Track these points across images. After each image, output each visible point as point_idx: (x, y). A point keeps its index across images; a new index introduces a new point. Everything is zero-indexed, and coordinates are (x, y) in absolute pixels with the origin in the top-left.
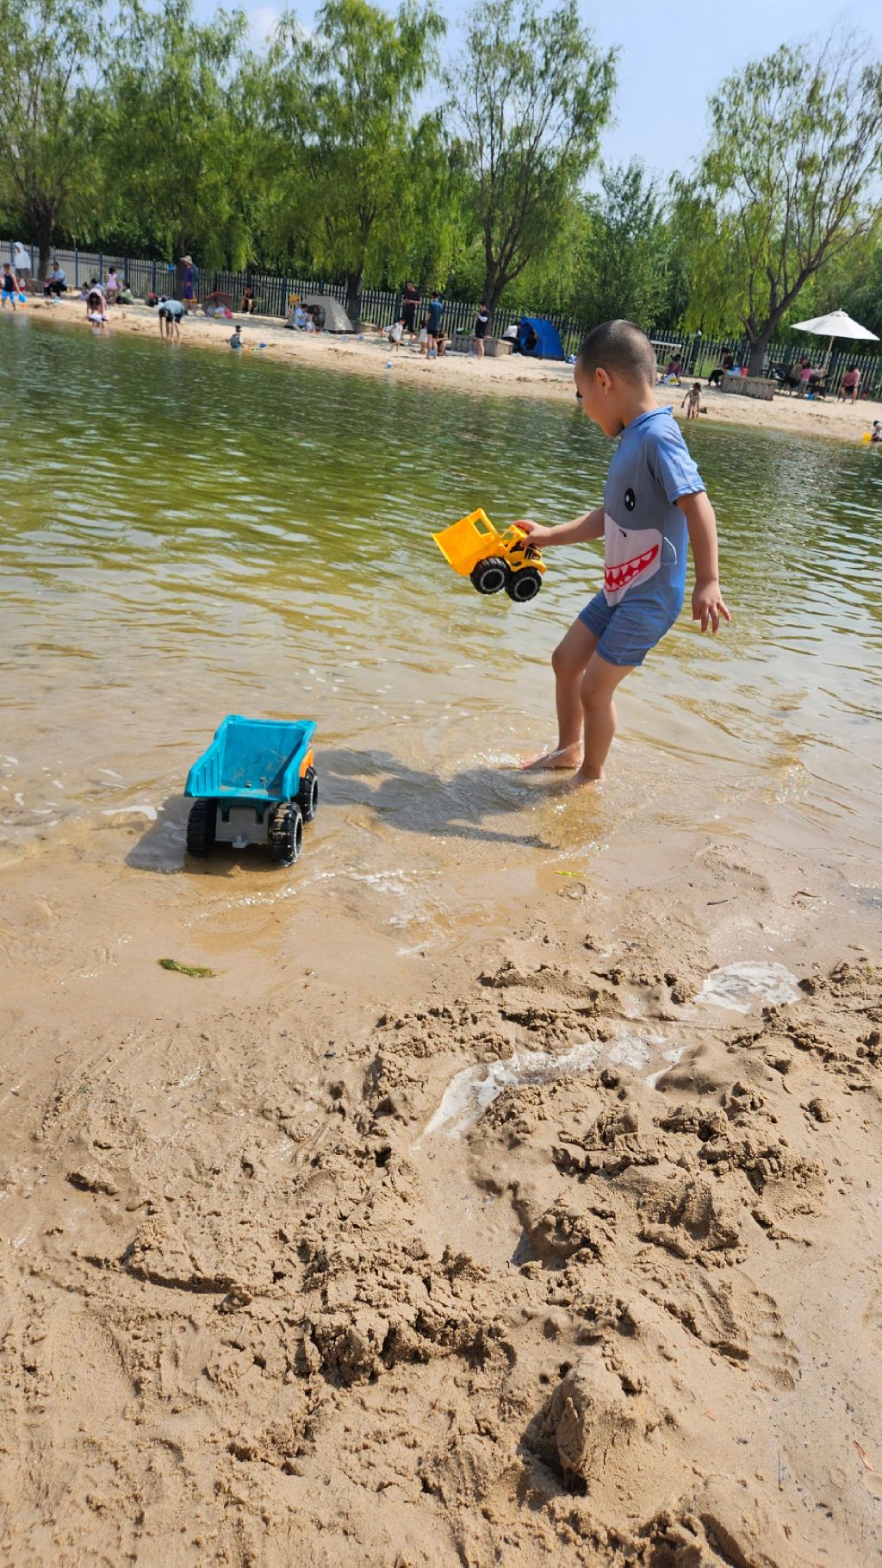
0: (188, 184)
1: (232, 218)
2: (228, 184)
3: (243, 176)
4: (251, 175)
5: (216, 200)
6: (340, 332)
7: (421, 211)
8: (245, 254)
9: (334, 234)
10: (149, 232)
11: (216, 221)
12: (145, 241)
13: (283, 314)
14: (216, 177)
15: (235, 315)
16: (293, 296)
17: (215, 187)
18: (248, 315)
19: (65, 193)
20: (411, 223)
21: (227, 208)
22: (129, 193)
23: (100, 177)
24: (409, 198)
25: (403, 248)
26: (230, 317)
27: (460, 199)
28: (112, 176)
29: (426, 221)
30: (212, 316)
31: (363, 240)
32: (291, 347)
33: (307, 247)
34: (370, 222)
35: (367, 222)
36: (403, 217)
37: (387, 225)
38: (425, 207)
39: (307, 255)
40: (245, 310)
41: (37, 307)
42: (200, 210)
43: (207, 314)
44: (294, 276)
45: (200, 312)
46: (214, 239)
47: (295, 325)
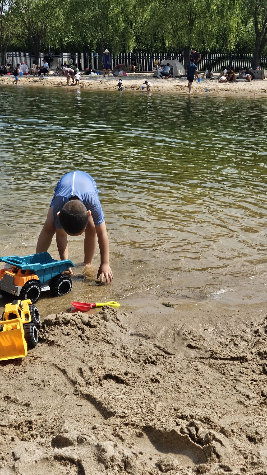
1: (125, 28)
8: (132, 44)
9: (176, 30)
11: (117, 30)
12: (83, 44)
13: (151, 71)
14: (117, 11)
15: (128, 74)
16: (156, 62)
17: (117, 15)
18: (134, 73)
21: (123, 24)
24: (214, 8)
25: (212, 31)
26: (126, 75)
27: (240, 4)
29: (223, 17)
31: (190, 31)
33: (163, 37)
34: (194, 21)
35: (192, 22)
36: (211, 17)
37: (202, 22)
38: (222, 11)
39: (163, 42)
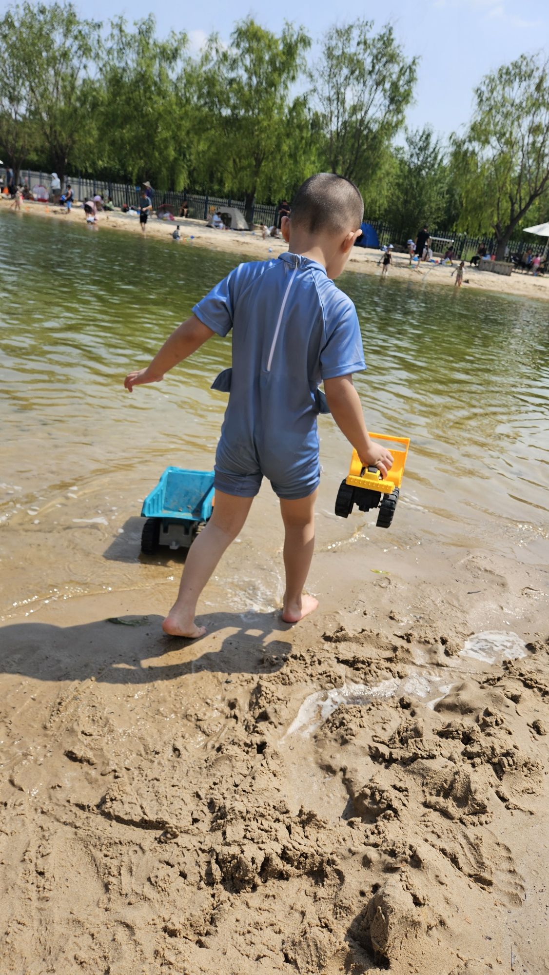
0: (149, 139)
1: (176, 159)
2: (174, 138)
3: (183, 133)
4: (188, 133)
5: (166, 148)
6: (241, 230)
7: (293, 156)
8: (183, 182)
9: (238, 170)
10: (123, 166)
11: (166, 159)
12: (122, 173)
13: (205, 218)
14: (167, 134)
15: (176, 218)
16: (212, 208)
17: (166, 140)
18: (184, 218)
19: (74, 142)
20: (286, 164)
21: (173, 153)
22: (113, 143)
23: (95, 133)
24: (285, 148)
25: (281, 178)
26: (173, 220)
27: (317, 149)
28: (103, 132)
29: (296, 162)
30: (162, 219)
31: (256, 173)
32: (210, 239)
33: (222, 177)
34: (261, 163)
35: (259, 162)
36: (281, 160)
37: (271, 164)
38: (295, 154)
39: (221, 182)
40: (182, 215)
41: (55, 212)
42: (157, 154)
43: (159, 218)
44: (213, 195)
45: (155, 216)
46: (164, 172)
47: (213, 225)
